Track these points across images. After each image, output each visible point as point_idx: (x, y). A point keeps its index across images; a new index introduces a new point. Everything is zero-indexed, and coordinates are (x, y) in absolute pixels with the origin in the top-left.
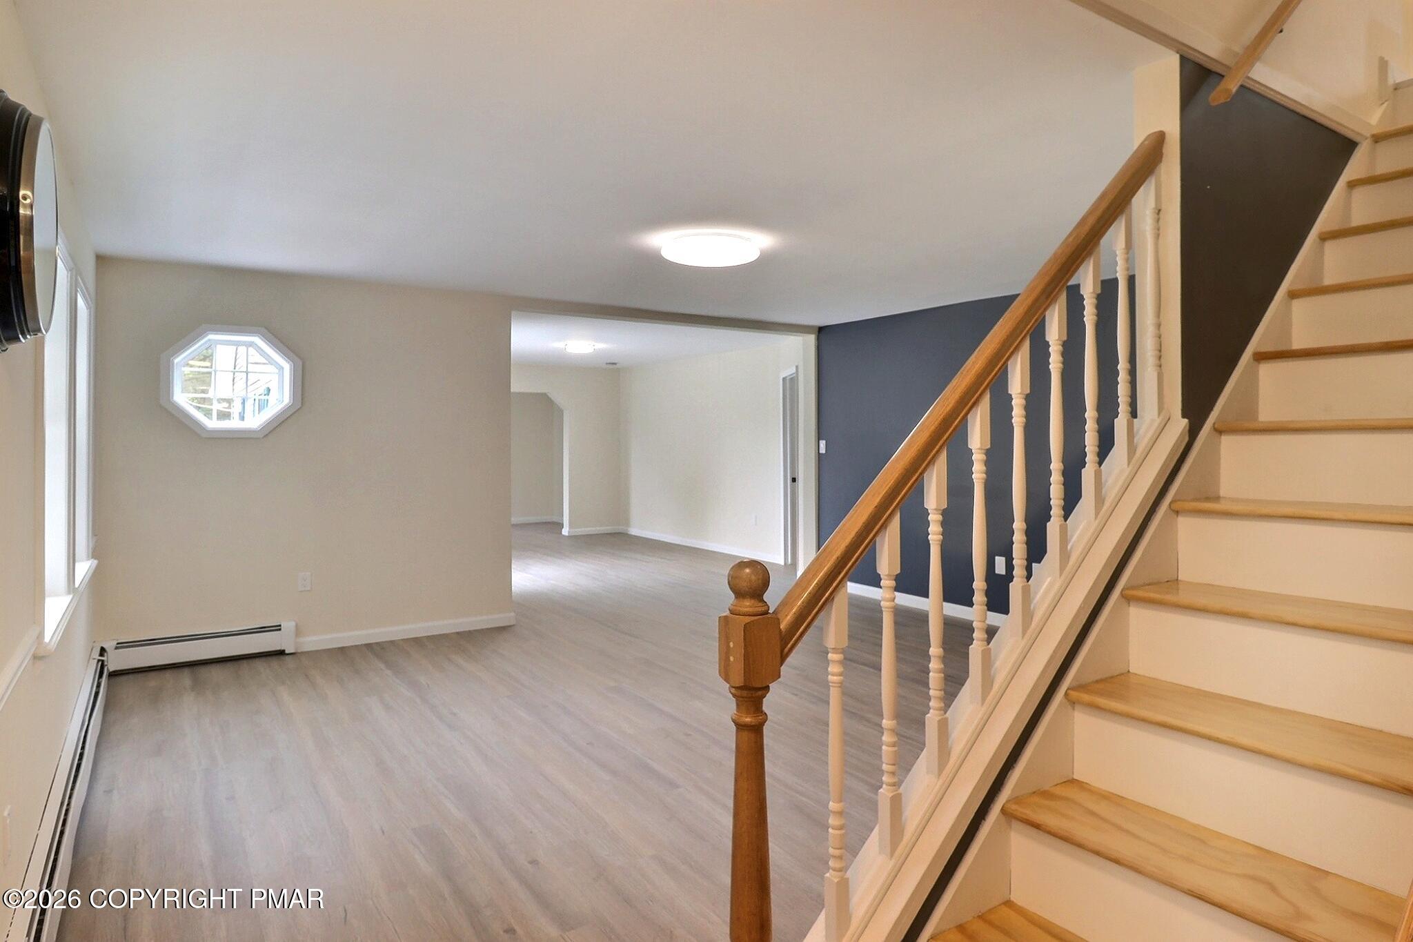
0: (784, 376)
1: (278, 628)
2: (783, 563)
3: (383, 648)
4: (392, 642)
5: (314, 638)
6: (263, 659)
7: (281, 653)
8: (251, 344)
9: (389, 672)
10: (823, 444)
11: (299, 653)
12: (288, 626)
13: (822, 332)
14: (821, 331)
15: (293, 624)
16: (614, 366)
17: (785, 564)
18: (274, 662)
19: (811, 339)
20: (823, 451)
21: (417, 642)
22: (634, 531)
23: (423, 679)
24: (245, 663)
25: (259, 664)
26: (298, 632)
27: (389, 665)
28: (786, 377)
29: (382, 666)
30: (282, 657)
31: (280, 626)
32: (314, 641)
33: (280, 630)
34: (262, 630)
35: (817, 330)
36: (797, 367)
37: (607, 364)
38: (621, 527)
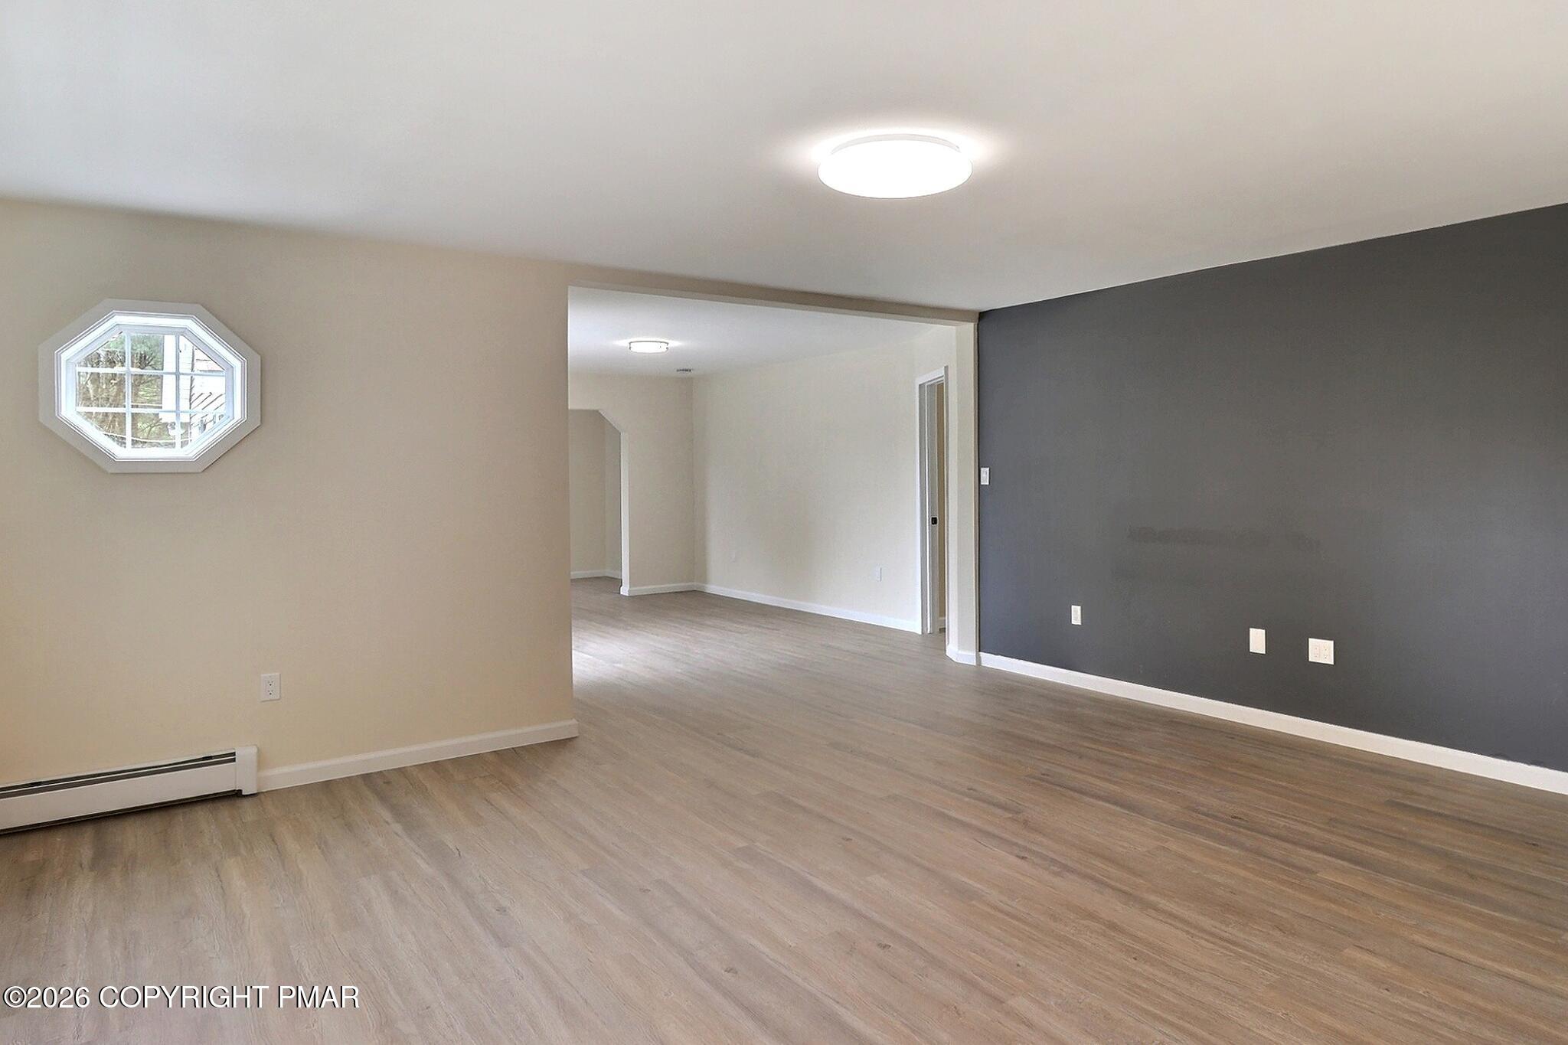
0: (921, 383)
1: (230, 757)
2: (920, 633)
3: (388, 783)
4: (401, 771)
5: (286, 769)
6: (209, 806)
7: (236, 795)
8: (184, 332)
9: (397, 827)
10: (985, 472)
11: (262, 793)
12: (246, 753)
13: (983, 318)
14: (982, 316)
15: (254, 750)
16: (689, 373)
17: (922, 633)
18: (224, 810)
19: (969, 328)
20: (985, 481)
21: (438, 768)
22: (713, 588)
23: (449, 840)
24: (180, 811)
25: (201, 813)
26: (261, 762)
27: (399, 813)
28: (924, 384)
29: (386, 815)
30: (239, 802)
31: (234, 754)
32: (285, 775)
33: (234, 760)
34: (208, 761)
35: (978, 315)
36: (946, 368)
37: (678, 371)
38: (695, 583)
